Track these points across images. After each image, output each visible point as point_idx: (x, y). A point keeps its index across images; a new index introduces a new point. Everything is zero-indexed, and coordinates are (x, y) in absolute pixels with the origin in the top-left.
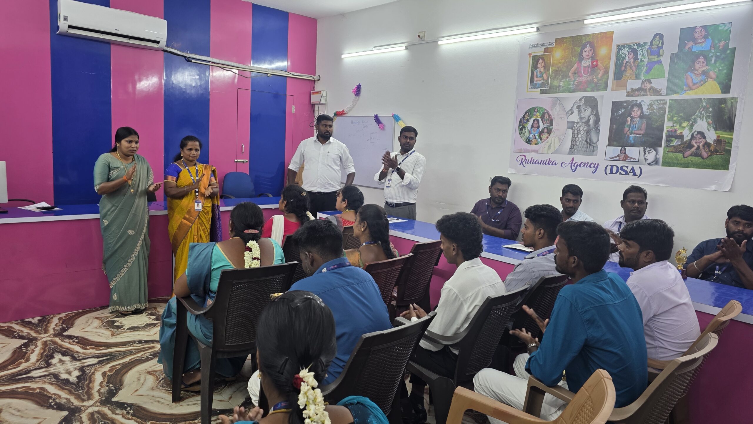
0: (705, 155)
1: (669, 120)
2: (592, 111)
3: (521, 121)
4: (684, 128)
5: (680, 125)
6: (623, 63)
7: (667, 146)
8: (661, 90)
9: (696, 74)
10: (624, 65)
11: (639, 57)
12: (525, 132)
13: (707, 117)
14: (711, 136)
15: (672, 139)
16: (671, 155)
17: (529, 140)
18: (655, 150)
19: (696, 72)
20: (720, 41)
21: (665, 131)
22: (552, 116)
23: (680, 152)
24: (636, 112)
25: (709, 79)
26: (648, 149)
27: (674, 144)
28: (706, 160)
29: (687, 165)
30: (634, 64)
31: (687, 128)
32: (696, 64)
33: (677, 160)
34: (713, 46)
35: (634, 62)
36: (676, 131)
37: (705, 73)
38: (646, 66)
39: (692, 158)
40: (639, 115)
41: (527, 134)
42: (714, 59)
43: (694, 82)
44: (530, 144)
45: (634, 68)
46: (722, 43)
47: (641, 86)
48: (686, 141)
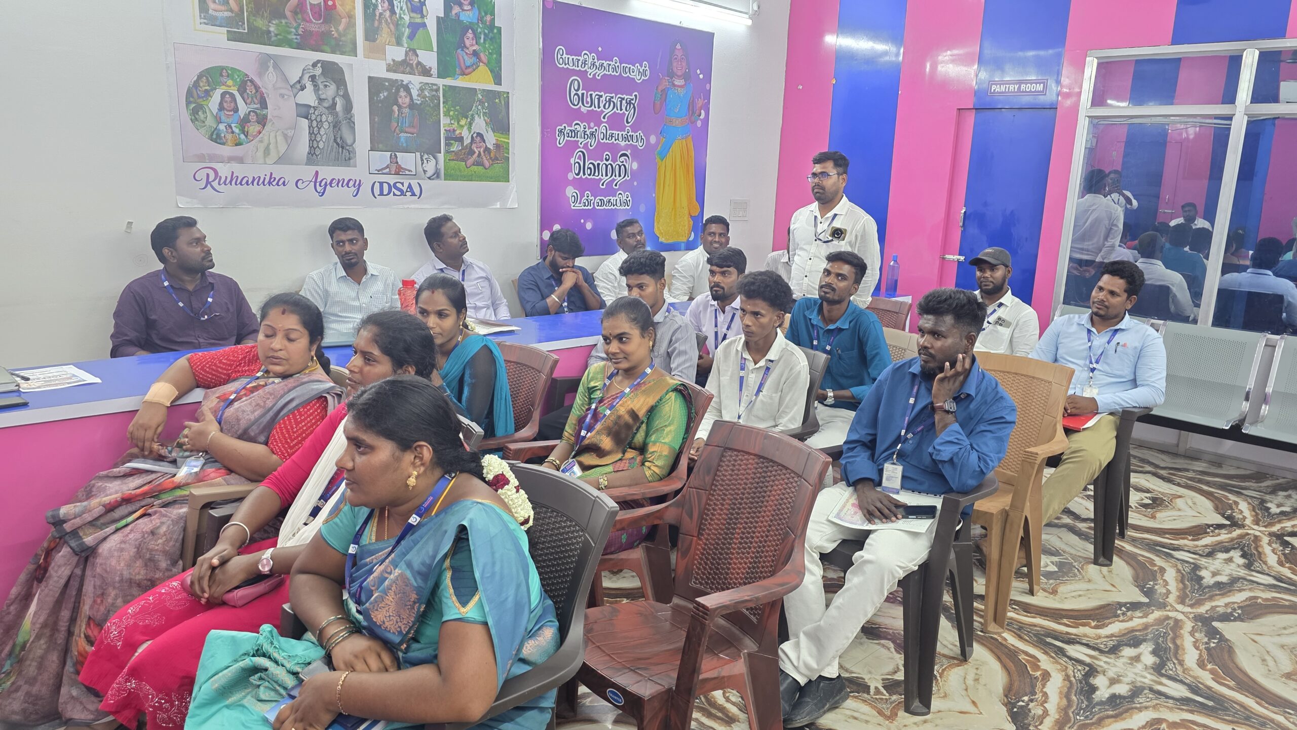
0: (487, 163)
1: (445, 115)
2: (338, 88)
3: (189, 93)
4: (462, 126)
5: (458, 123)
6: (375, 15)
7: (447, 152)
8: (431, 68)
9: (467, 53)
10: (377, 18)
11: (397, 11)
12: (206, 118)
13: (485, 114)
14: (491, 139)
15: (452, 142)
16: (453, 163)
17: (218, 135)
18: (435, 158)
19: (467, 51)
20: (486, 14)
21: (442, 132)
22: (264, 91)
23: (463, 160)
24: (404, 99)
25: (481, 64)
26: (426, 156)
27: (454, 149)
28: (488, 171)
29: (470, 178)
30: (391, 19)
31: (465, 128)
32: (465, 39)
33: (460, 171)
34: (481, 19)
35: (391, 17)
36: (454, 131)
37: (475, 54)
38: (408, 27)
39: (475, 168)
40: (408, 104)
41: (210, 122)
42: (482, 37)
43: (468, 63)
44: (224, 144)
45: (391, 26)
46: (488, 18)
47: (406, 59)
48: (467, 145)
